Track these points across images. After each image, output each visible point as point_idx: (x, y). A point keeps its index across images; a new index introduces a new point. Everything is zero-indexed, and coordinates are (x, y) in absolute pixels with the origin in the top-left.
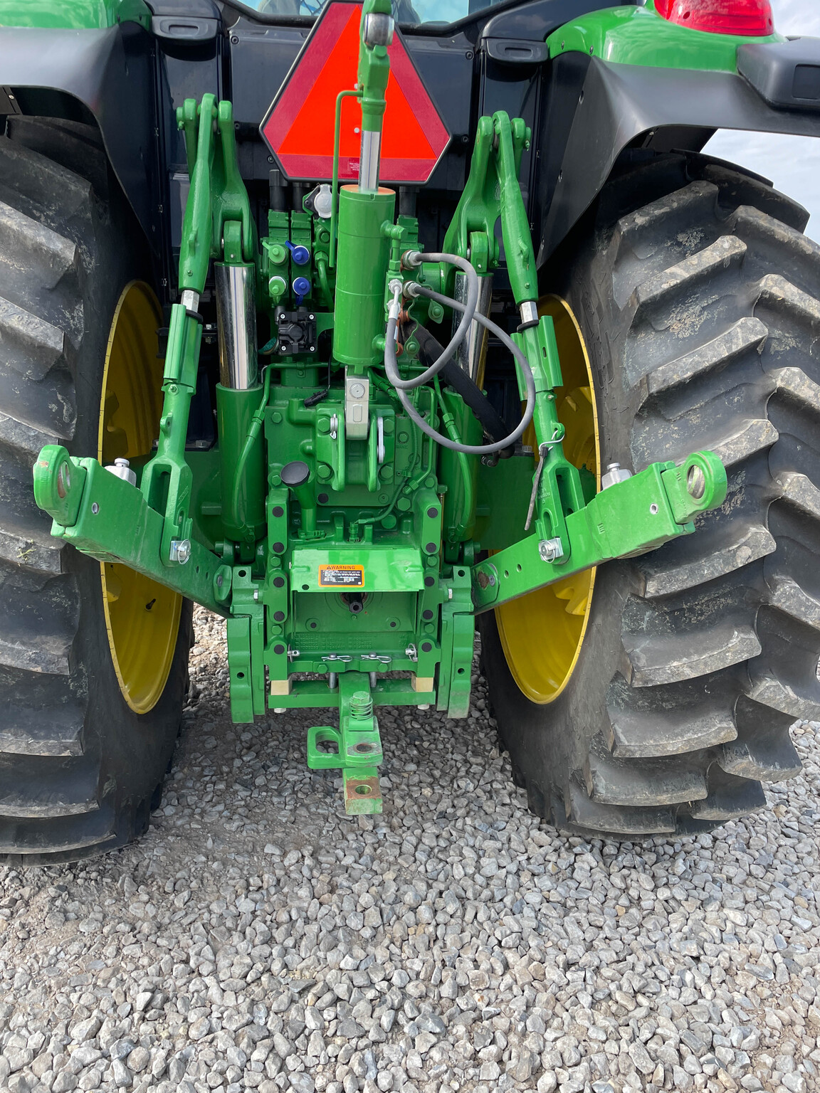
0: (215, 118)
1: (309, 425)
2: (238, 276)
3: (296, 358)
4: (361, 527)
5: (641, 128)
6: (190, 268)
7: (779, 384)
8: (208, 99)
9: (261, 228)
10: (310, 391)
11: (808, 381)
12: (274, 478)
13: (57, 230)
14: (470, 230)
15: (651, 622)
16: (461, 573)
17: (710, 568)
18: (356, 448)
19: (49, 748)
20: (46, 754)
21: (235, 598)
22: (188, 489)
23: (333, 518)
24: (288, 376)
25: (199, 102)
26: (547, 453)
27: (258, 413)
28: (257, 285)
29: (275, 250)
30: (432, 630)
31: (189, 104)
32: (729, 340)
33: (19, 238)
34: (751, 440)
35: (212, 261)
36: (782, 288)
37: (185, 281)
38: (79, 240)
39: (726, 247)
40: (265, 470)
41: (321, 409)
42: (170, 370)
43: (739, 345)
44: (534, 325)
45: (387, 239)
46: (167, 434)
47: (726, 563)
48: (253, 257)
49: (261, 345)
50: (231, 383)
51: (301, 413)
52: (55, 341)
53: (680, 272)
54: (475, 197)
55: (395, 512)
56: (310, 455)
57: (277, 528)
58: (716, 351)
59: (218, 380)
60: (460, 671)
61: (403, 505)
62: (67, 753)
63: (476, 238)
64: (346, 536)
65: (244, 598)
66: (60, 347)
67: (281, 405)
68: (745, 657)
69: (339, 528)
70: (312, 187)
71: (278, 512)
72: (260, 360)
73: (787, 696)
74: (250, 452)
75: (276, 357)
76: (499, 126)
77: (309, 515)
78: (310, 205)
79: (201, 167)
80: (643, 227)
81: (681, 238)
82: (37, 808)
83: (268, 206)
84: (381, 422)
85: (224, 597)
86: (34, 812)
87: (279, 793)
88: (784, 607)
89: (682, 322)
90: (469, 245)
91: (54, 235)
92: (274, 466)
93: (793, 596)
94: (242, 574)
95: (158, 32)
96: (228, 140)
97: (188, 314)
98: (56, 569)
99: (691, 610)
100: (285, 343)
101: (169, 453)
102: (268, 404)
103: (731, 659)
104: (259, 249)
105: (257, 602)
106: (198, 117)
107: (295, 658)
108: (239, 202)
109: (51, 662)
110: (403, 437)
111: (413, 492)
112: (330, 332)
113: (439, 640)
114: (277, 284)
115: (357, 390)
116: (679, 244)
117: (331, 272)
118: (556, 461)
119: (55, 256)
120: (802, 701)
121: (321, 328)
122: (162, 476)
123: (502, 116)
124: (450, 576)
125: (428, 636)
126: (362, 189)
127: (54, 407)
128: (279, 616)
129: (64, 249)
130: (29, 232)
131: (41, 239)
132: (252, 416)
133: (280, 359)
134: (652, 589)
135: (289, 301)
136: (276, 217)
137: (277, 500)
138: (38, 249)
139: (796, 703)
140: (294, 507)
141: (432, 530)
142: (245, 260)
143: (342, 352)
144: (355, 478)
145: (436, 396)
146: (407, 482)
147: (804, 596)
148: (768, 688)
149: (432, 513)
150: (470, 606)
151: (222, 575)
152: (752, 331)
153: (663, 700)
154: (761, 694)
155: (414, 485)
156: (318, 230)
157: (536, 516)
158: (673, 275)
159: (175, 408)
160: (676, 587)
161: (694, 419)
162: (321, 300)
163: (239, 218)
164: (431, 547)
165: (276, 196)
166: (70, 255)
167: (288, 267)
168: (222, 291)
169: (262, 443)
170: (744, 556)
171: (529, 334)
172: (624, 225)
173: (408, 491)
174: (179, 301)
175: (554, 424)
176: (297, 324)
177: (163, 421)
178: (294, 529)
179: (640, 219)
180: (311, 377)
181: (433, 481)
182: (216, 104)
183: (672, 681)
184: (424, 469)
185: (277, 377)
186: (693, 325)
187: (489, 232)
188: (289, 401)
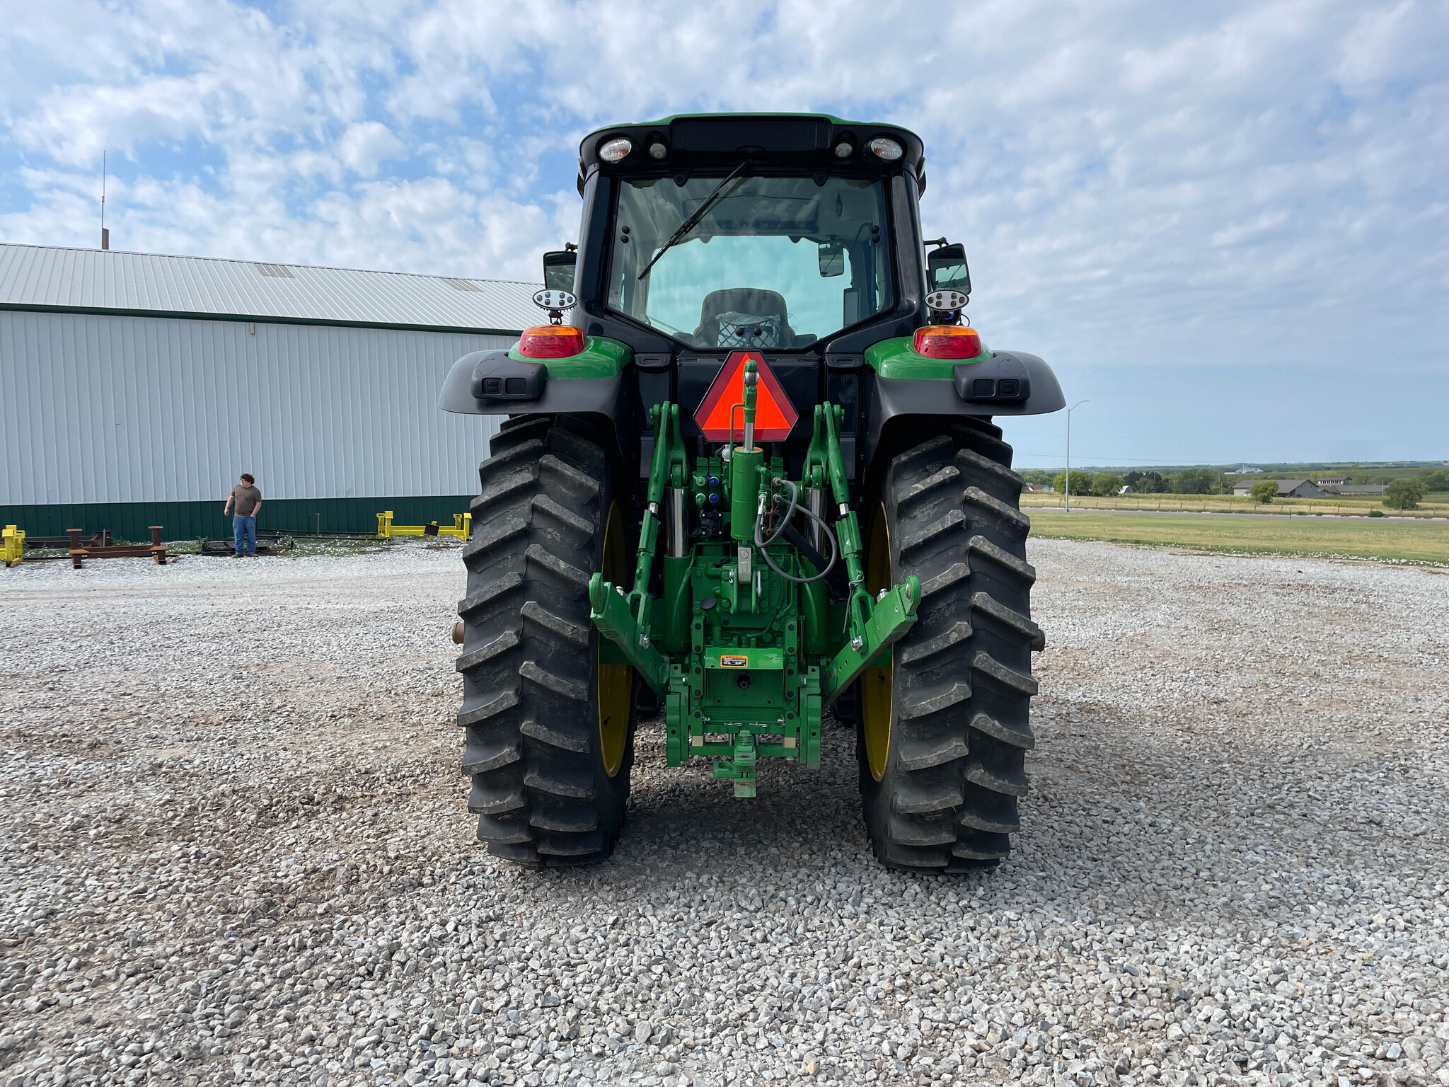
0: (670, 413)
1: (717, 578)
2: (679, 494)
3: (711, 539)
4: (749, 639)
5: (893, 414)
6: (653, 490)
7: (971, 544)
8: (666, 404)
9: (692, 467)
10: (718, 559)
11: (988, 542)
12: (696, 609)
13: (589, 474)
14: (812, 464)
15: (912, 680)
16: (813, 670)
17: (936, 645)
18: (744, 588)
19: (573, 745)
20: (571, 749)
21: (671, 682)
22: (649, 608)
23: (732, 636)
24: (706, 550)
25: (661, 406)
26: (854, 588)
27: (688, 570)
28: (689, 499)
29: (699, 480)
30: (793, 705)
31: (656, 407)
32: (943, 523)
33: (572, 480)
34: (954, 574)
35: (665, 485)
36: (977, 494)
37: (651, 498)
38: (598, 479)
39: (948, 472)
40: (691, 605)
41: (724, 567)
42: (642, 544)
43: (949, 524)
44: (846, 516)
45: (758, 474)
46: (639, 578)
47: (944, 642)
48: (687, 483)
49: (690, 533)
50: (672, 553)
51: (713, 570)
52: (590, 530)
53: (920, 487)
54: (815, 445)
55: (771, 631)
56: (718, 596)
57: (697, 637)
58: (937, 528)
59: (665, 553)
60: (814, 734)
61: (776, 627)
62: (581, 751)
63: (815, 469)
64: (740, 645)
65: (677, 682)
66: (592, 532)
67: (702, 566)
68: (962, 698)
69: (735, 639)
70: (720, 445)
71: (698, 627)
72: (689, 542)
73: (994, 725)
74: (682, 593)
75: (699, 538)
76: (825, 410)
77: (717, 631)
78: (720, 455)
79: (661, 439)
80: (905, 462)
81: (928, 467)
82: (561, 787)
83: (697, 455)
84: (759, 574)
85: (665, 682)
86: (559, 790)
87: (697, 852)
88: (981, 668)
89: (922, 513)
90: (811, 473)
91: (589, 478)
92: (696, 603)
93: (986, 661)
94: (676, 668)
95: (638, 363)
96: (676, 424)
97: (653, 515)
98: (586, 642)
99: (932, 672)
100: (704, 530)
101: (640, 588)
102: (693, 566)
103: (954, 699)
104: (690, 478)
105: (685, 684)
106: (661, 414)
107: (707, 723)
108: (681, 455)
109: (579, 692)
110: (775, 584)
111: (781, 618)
112: (730, 523)
113: (799, 714)
114: (700, 497)
115: (744, 553)
116: (927, 471)
117: (730, 490)
118: (859, 592)
119: (590, 488)
120: (1005, 729)
121: (725, 522)
122: (636, 600)
123: (827, 404)
124: (806, 672)
125: (792, 709)
126: (745, 450)
127: (586, 562)
128: (698, 692)
129: (594, 484)
130: (577, 477)
131: (583, 480)
132: (684, 572)
133: (702, 540)
134: (905, 658)
135: (707, 506)
136: (701, 461)
137: (698, 620)
138: (581, 485)
139: (1001, 731)
140: (708, 628)
141: (791, 639)
142: (683, 485)
143: (735, 534)
144: (744, 608)
145: (794, 559)
146: (778, 612)
147: (992, 661)
148: (979, 718)
149: (791, 628)
150: (818, 691)
151: (664, 668)
152: (957, 517)
153: (925, 732)
154: (976, 723)
155: (782, 613)
156: (725, 467)
157: (849, 625)
158: (916, 488)
159: (643, 564)
160: (918, 656)
161: (928, 565)
162: (725, 505)
163: (681, 463)
164: (791, 649)
165: (701, 450)
166: (597, 488)
167: (707, 488)
168: (669, 502)
169: (689, 588)
170: (954, 637)
171: (844, 521)
172: (895, 462)
173: (778, 617)
174: (647, 508)
175: (858, 571)
176: (711, 519)
177: (638, 571)
178: (708, 638)
179: (903, 458)
180: (720, 550)
181: (794, 611)
182: (670, 407)
183: (923, 714)
184: (788, 603)
185: (699, 552)
186: (929, 514)
187: (823, 465)
188: (706, 565)
